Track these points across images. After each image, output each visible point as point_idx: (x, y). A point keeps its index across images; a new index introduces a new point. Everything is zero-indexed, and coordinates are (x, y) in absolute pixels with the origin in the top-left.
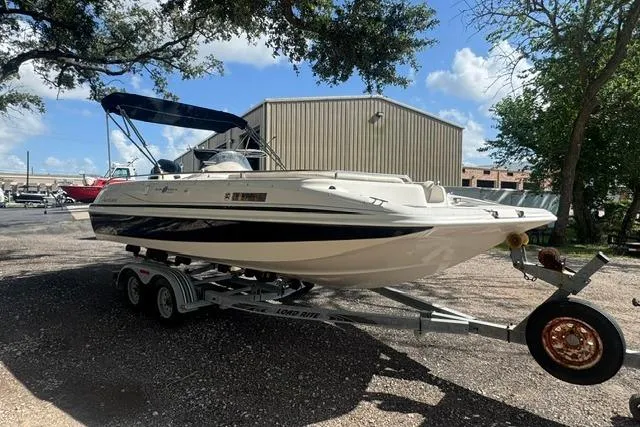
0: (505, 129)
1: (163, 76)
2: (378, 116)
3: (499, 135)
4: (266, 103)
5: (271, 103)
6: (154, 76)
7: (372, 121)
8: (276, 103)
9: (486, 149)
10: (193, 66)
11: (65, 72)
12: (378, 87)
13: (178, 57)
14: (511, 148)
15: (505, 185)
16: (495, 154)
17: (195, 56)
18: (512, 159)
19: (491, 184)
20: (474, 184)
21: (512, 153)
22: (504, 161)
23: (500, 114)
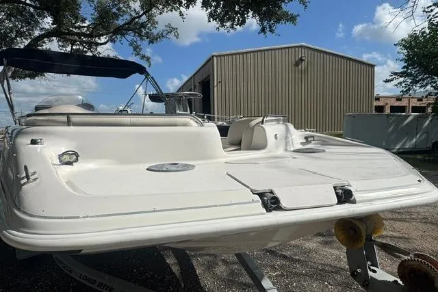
0: (410, 61)
1: (139, 43)
2: (301, 60)
3: (404, 67)
4: (213, 57)
5: (216, 56)
6: (131, 44)
7: (297, 64)
8: (220, 56)
9: (392, 80)
10: (155, 33)
11: (74, 47)
12: (270, 27)
13: (145, 27)
14: (416, 77)
15: (415, 109)
16: (400, 83)
17: (156, 26)
18: (417, 88)
19: (402, 109)
20: (388, 111)
21: (417, 82)
22: (409, 89)
23: (406, 47)
